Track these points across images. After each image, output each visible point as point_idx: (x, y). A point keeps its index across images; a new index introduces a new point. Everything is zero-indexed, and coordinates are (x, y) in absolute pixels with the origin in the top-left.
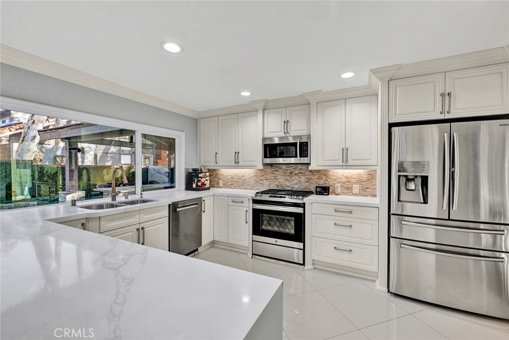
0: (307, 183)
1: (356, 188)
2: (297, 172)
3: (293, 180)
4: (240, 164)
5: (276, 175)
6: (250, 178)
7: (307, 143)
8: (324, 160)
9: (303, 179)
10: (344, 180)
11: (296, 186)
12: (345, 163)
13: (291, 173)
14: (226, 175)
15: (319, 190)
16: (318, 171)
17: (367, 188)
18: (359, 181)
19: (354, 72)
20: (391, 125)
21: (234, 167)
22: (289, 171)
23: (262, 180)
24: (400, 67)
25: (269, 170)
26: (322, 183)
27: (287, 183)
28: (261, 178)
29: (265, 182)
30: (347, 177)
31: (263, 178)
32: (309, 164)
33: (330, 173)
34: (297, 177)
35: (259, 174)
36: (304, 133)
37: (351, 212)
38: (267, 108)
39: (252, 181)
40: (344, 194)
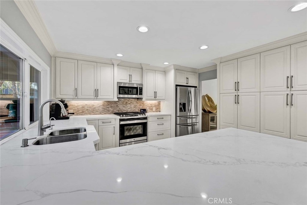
0: (134, 108)
1: (154, 110)
2: (129, 102)
3: (128, 107)
4: (98, 98)
5: (117, 104)
6: (99, 107)
7: (142, 88)
8: (147, 97)
9: (133, 106)
10: (150, 105)
11: (129, 110)
12: (155, 98)
13: (126, 103)
14: (76, 105)
15: (142, 111)
16: (140, 102)
17: (158, 109)
18: (155, 106)
20: (177, 85)
21: (94, 99)
22: (125, 102)
23: (108, 108)
26: (141, 107)
27: (124, 108)
28: (108, 106)
29: (110, 109)
30: (151, 104)
31: (109, 106)
32: (142, 98)
33: (145, 103)
34: (129, 105)
35: (106, 104)
36: (139, 83)
37: (163, 118)
39: (101, 109)
40: (150, 112)
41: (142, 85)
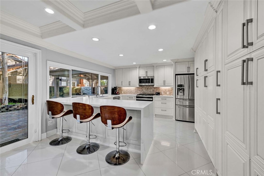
0: (153, 92)
1: (168, 93)
2: (149, 88)
3: (148, 91)
4: (130, 85)
5: (142, 89)
6: (134, 90)
7: (153, 79)
8: (158, 84)
9: (151, 90)
10: (164, 90)
11: (149, 93)
12: (164, 85)
13: (148, 88)
14: (124, 89)
15: (157, 94)
16: (156, 88)
17: (171, 93)
18: (169, 91)
19: (167, 60)
20: (176, 75)
21: (128, 86)
22: (147, 88)
23: (138, 91)
24: (178, 59)
25: (141, 87)
26: (157, 91)
27: (146, 92)
28: (137, 90)
29: (139, 91)
31: (138, 90)
32: (154, 85)
33: (160, 88)
34: (149, 90)
35: (137, 89)
36: (152, 75)
37: (166, 99)
38: (140, 67)
39: (134, 91)
40: (164, 95)
41: (154, 76)
